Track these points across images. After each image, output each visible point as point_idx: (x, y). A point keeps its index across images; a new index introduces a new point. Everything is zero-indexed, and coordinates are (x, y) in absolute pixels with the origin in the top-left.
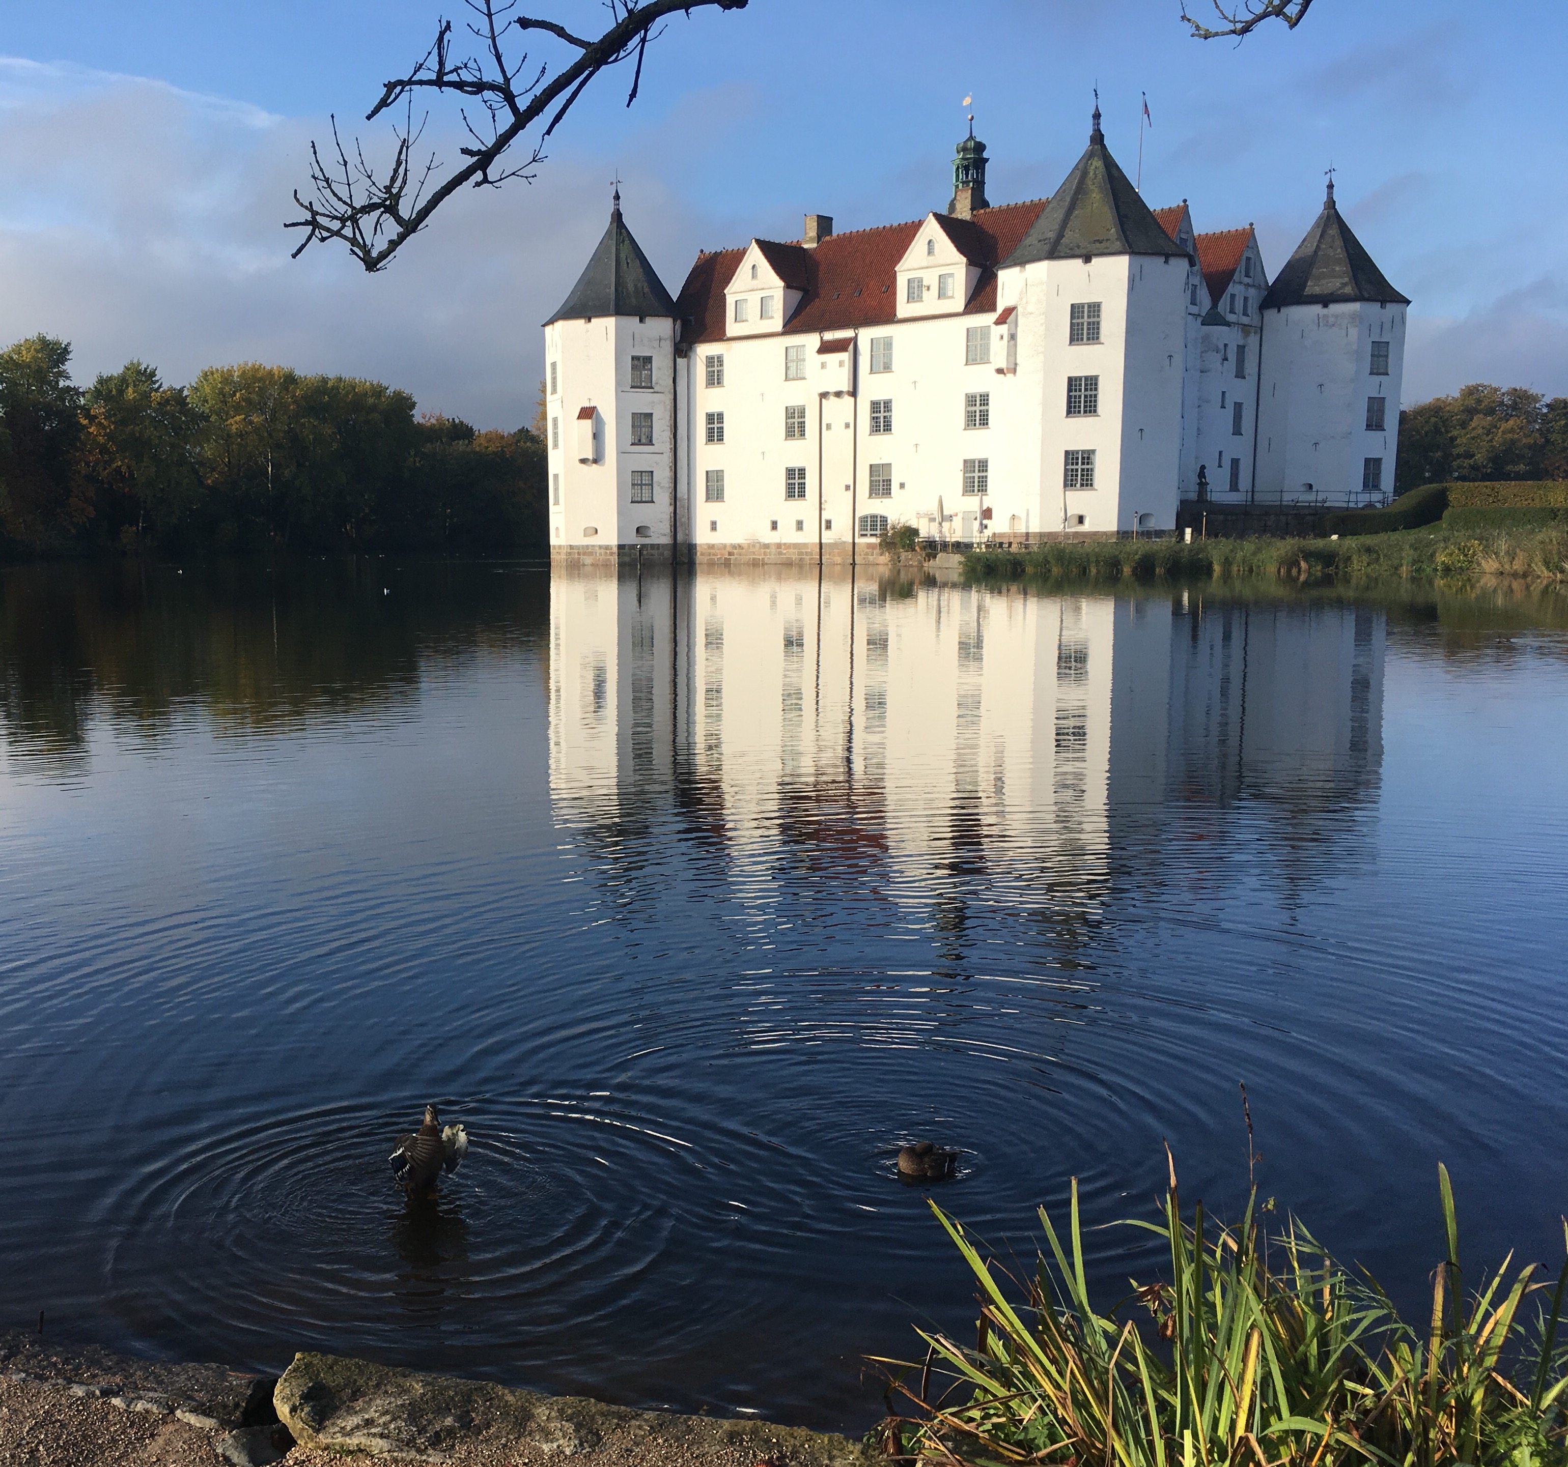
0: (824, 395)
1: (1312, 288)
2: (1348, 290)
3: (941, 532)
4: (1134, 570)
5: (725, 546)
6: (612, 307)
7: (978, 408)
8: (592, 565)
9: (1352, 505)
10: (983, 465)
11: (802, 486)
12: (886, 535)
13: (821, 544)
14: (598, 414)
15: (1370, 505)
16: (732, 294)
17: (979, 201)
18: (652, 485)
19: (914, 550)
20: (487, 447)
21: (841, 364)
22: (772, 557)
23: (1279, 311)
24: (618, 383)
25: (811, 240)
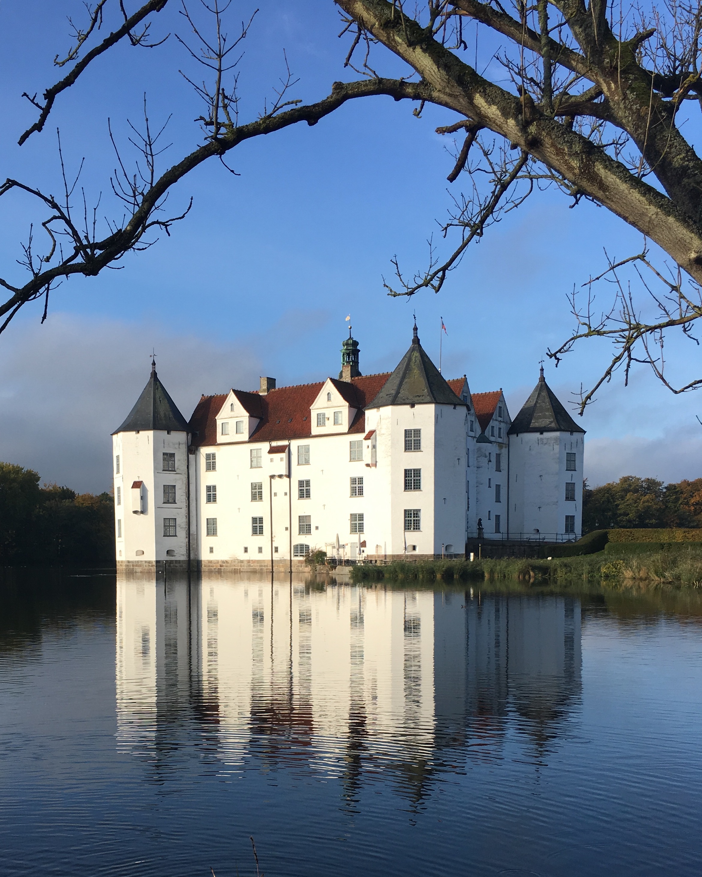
0: (272, 477)
1: (534, 424)
2: (553, 425)
3: (338, 554)
4: (443, 575)
5: (218, 562)
6: (151, 425)
7: (357, 485)
8: (141, 572)
9: (558, 541)
10: (361, 517)
11: (261, 528)
12: (309, 555)
13: (272, 560)
14: (144, 486)
15: (569, 541)
16: (220, 419)
17: (355, 372)
18: (175, 526)
19: (324, 564)
20: (83, 504)
21: (282, 459)
22: (245, 568)
23: (517, 436)
24: (155, 468)
25: (264, 391)
